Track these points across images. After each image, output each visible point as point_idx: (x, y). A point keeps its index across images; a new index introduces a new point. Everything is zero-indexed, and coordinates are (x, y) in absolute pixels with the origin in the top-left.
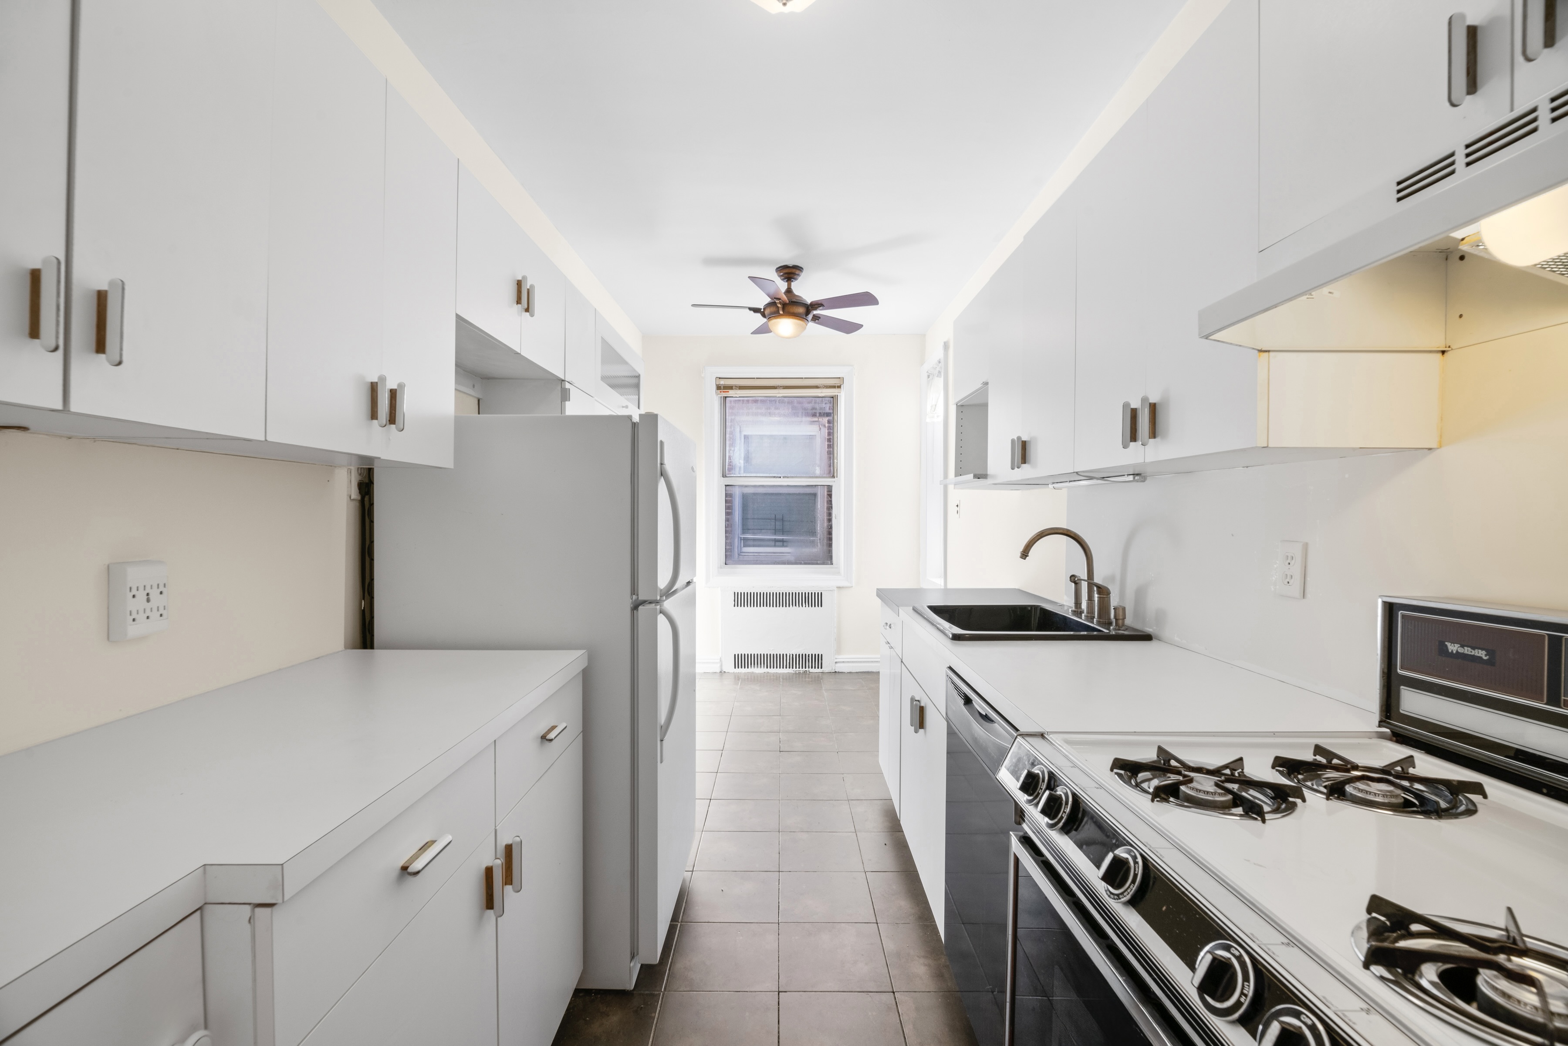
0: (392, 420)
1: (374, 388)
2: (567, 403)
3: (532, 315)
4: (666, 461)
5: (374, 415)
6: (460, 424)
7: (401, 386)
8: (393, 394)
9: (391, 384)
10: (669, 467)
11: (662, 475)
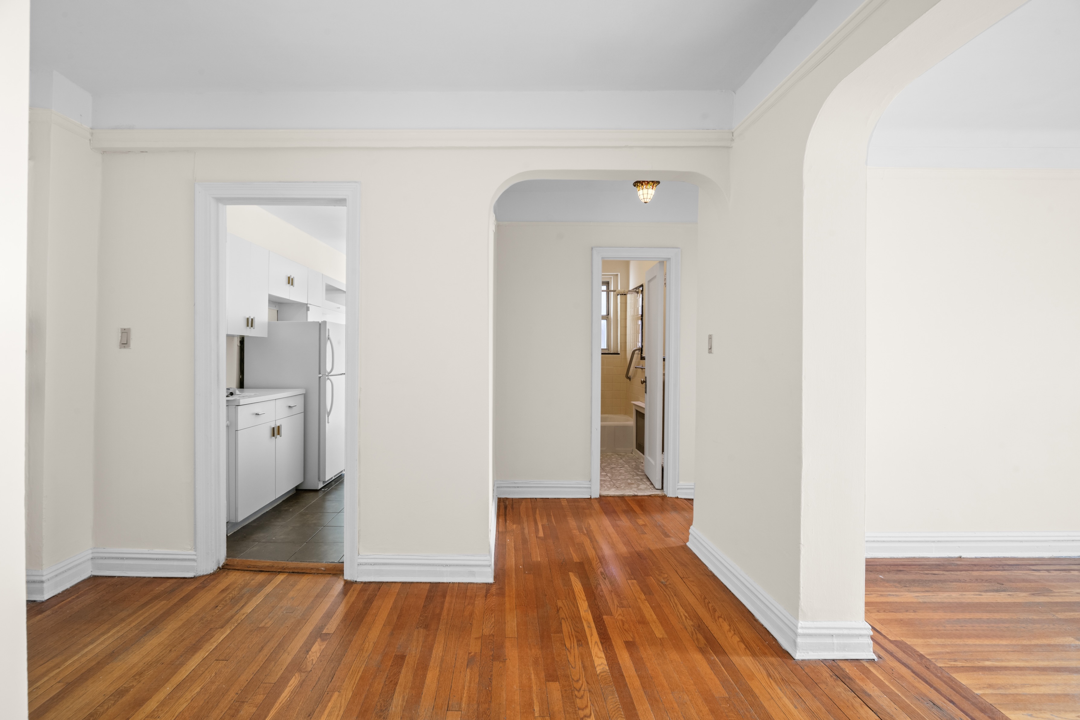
0: (252, 326)
1: (248, 319)
2: (308, 312)
3: (293, 287)
4: (330, 334)
5: (248, 326)
6: (270, 324)
7: (254, 318)
8: (252, 319)
9: (252, 317)
10: (331, 337)
11: (329, 339)
